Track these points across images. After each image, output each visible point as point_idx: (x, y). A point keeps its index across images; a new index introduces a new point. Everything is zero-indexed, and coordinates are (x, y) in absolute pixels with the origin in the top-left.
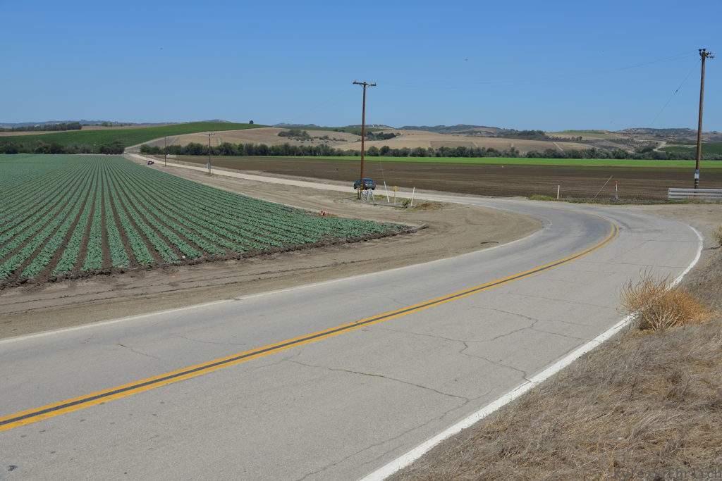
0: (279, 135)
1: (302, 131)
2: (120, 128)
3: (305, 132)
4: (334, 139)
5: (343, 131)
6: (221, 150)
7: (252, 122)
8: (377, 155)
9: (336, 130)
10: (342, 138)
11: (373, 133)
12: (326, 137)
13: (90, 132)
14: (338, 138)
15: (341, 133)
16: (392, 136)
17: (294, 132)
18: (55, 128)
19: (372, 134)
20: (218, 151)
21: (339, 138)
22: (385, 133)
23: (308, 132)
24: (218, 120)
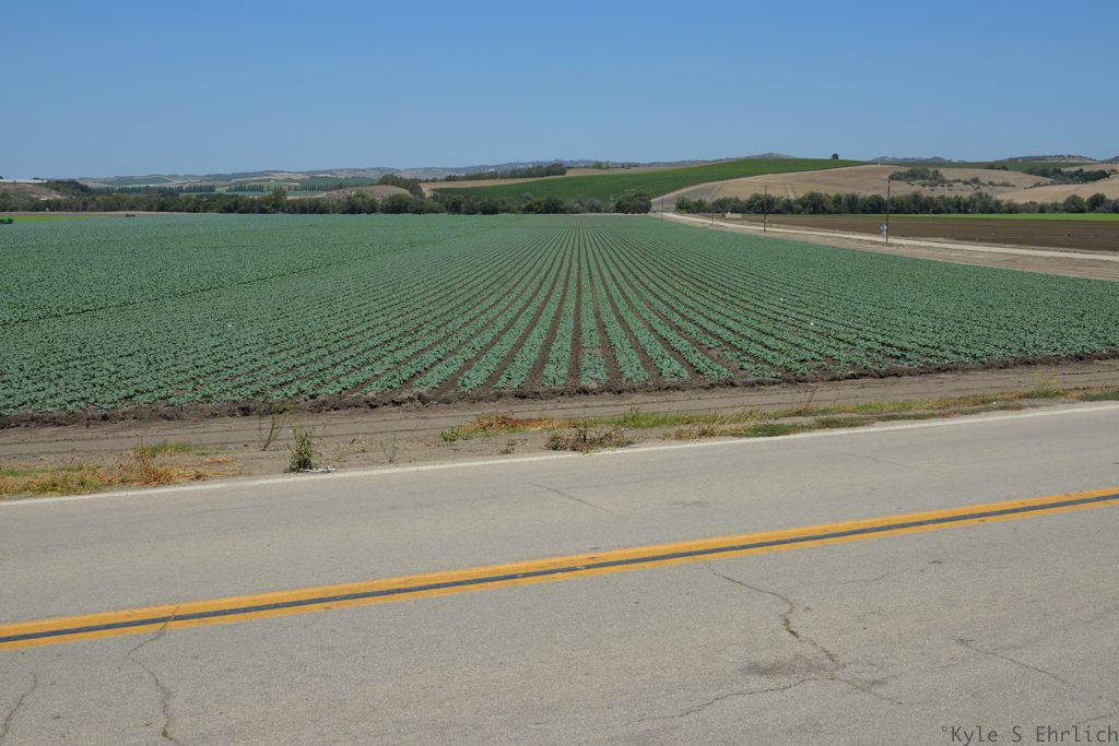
0: (892, 178)
1: (931, 170)
2: (623, 171)
3: (937, 172)
4: (991, 183)
5: (1005, 169)
6: (804, 206)
7: (835, 156)
8: (1082, 211)
9: (991, 166)
10: (1006, 181)
11: (1062, 169)
12: (976, 180)
13: (583, 178)
14: (996, 182)
15: (1003, 173)
16: (1102, 175)
17: (917, 171)
18: (529, 173)
19: (1062, 173)
20: (800, 207)
21: (1001, 182)
22: (1086, 169)
23: (942, 171)
24: (772, 155)
